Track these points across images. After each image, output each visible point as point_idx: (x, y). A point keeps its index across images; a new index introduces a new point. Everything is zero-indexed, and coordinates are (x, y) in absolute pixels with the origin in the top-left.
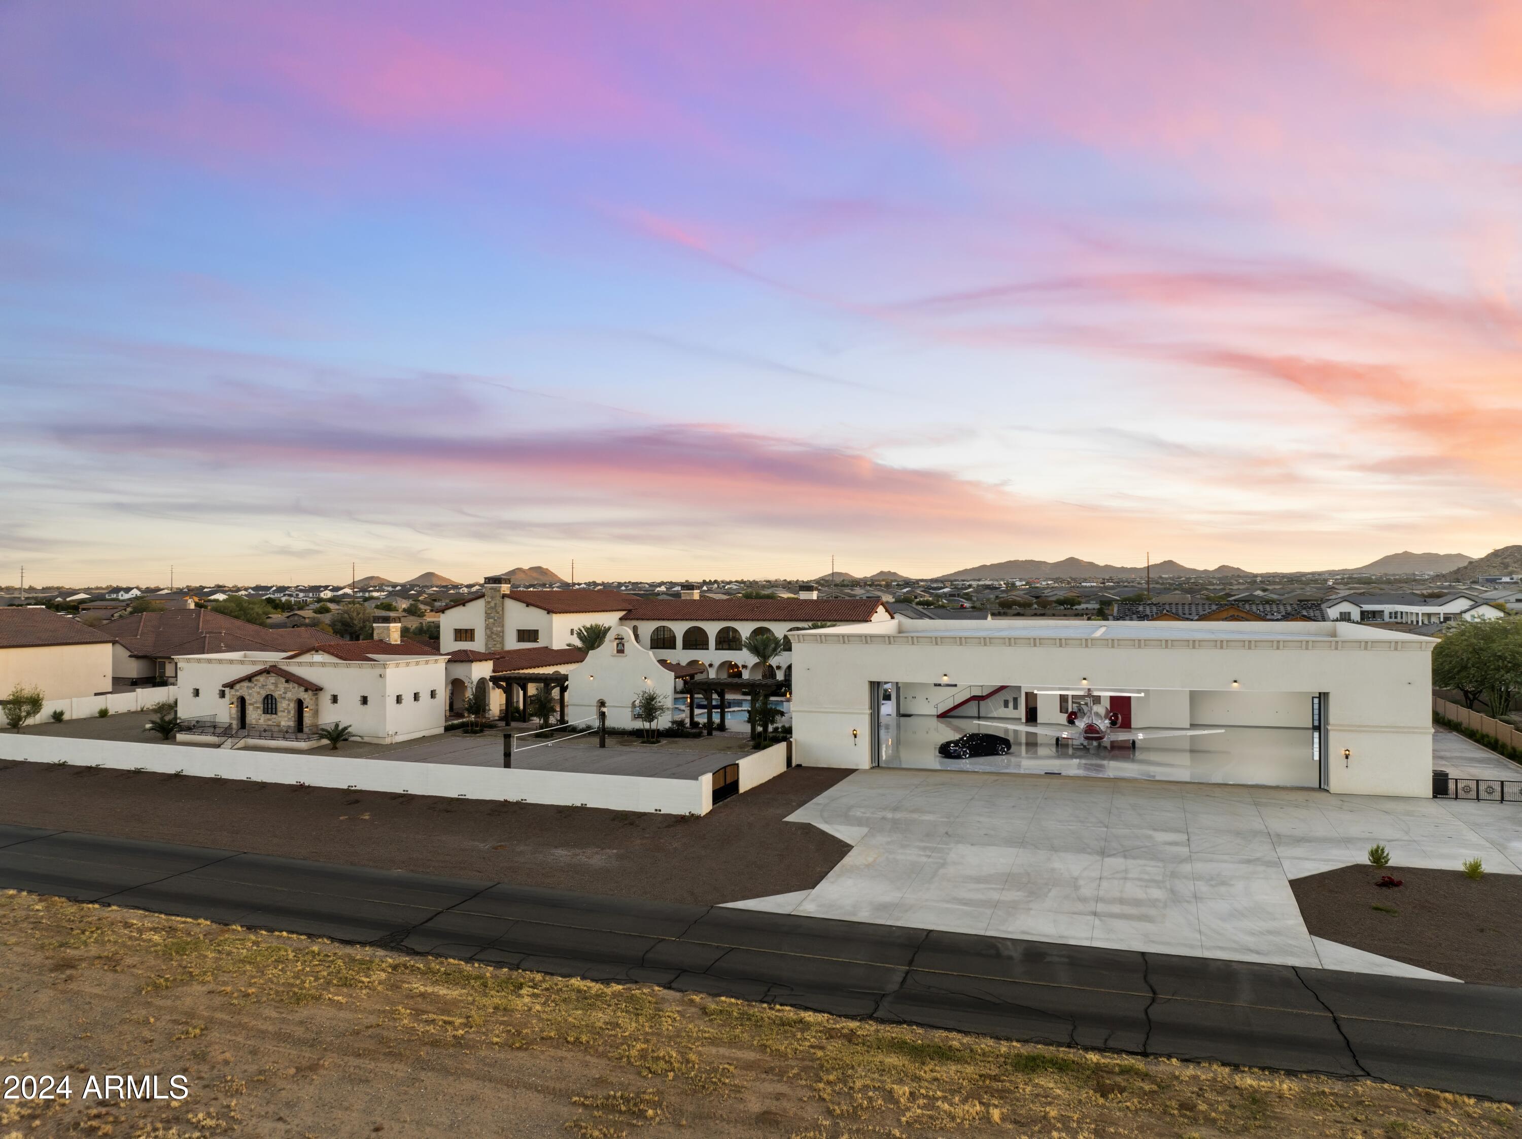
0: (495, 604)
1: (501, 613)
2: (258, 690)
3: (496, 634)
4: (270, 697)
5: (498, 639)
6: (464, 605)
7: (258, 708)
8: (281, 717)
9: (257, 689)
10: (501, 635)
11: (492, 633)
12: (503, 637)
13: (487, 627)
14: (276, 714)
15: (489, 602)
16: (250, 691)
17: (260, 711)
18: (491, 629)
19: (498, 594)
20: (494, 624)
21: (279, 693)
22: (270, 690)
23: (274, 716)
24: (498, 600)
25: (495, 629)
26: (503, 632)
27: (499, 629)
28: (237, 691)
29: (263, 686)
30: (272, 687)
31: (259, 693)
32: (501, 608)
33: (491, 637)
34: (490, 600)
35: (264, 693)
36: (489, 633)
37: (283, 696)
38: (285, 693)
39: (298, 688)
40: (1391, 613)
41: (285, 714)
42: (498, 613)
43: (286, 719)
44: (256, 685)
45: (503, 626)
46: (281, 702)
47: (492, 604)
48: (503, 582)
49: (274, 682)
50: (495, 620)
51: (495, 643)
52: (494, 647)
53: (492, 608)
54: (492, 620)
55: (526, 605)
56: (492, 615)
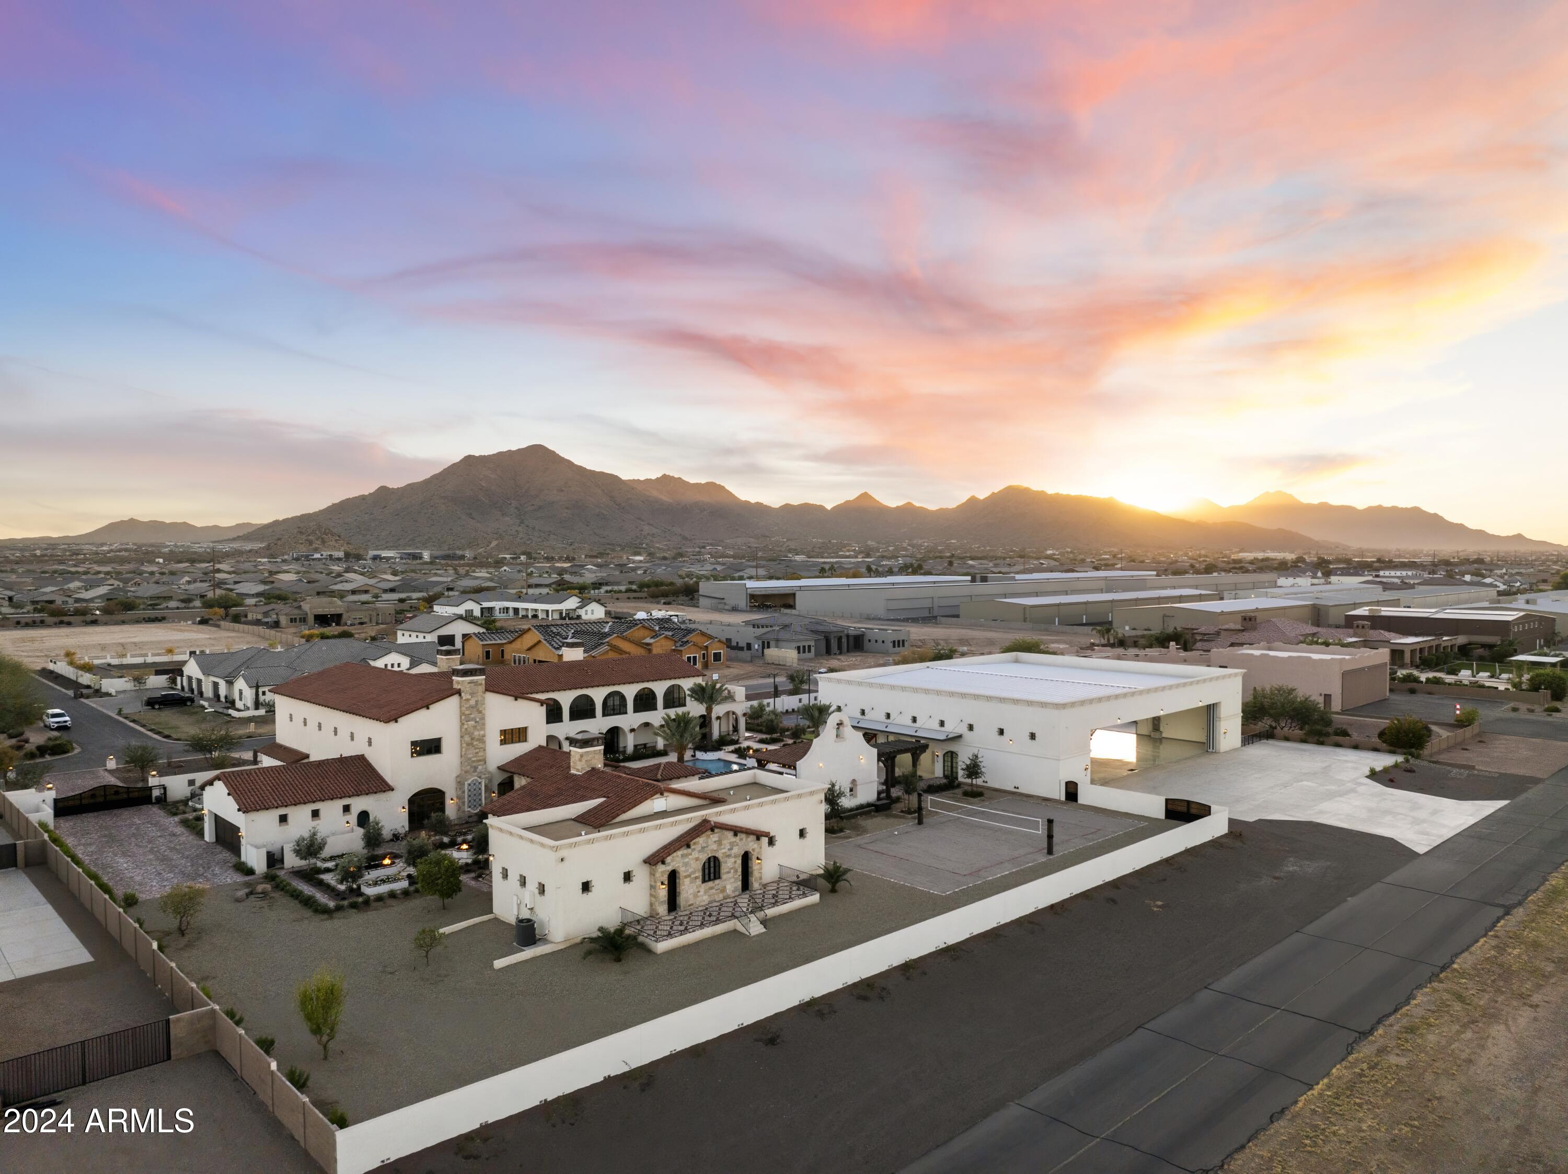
0: (477, 702)
1: (482, 712)
2: (697, 856)
3: (478, 740)
4: (712, 860)
5: (480, 745)
6: (427, 709)
7: (696, 878)
8: (726, 880)
9: (695, 854)
10: (485, 739)
11: (472, 739)
12: (485, 742)
13: (461, 733)
14: (719, 878)
15: (468, 700)
16: (687, 860)
17: (699, 882)
18: (471, 734)
19: (479, 688)
20: (475, 727)
21: (723, 851)
22: (712, 851)
23: (717, 882)
24: (481, 696)
25: (476, 733)
26: (485, 736)
27: (482, 733)
28: (669, 864)
29: (703, 848)
30: (714, 847)
31: (697, 859)
32: (483, 707)
33: (472, 744)
35: (704, 857)
36: (467, 738)
37: (728, 853)
38: (731, 849)
39: (747, 838)
41: (730, 875)
42: (477, 712)
43: (733, 880)
44: (694, 850)
45: (482, 727)
46: (726, 862)
47: (473, 702)
49: (717, 839)
50: (476, 722)
51: (477, 750)
52: (475, 757)
53: (473, 707)
54: (473, 723)
55: (512, 699)
56: (472, 716)
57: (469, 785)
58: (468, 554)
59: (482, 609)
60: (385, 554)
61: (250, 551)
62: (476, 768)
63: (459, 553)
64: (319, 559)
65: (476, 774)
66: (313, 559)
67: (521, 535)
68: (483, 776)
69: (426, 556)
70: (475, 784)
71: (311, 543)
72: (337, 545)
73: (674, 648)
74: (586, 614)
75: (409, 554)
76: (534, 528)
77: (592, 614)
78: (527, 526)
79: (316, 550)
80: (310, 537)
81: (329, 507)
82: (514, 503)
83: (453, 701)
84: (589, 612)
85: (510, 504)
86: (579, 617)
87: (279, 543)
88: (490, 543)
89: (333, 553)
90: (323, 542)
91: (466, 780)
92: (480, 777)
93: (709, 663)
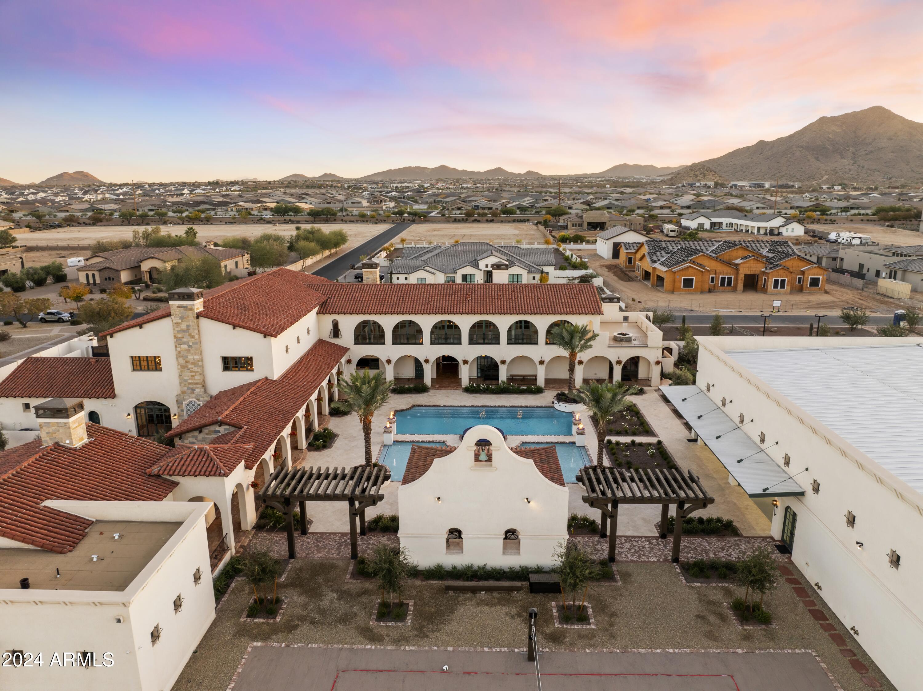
0: (188, 326)
1: (197, 337)
3: (192, 363)
5: (196, 369)
6: (141, 327)
10: (199, 364)
11: (187, 362)
12: (202, 367)
13: (179, 355)
15: (177, 324)
18: (184, 357)
19: (190, 313)
20: (188, 351)
24: (192, 321)
25: (190, 357)
26: (202, 360)
27: (197, 357)
32: (197, 331)
33: (187, 367)
34: (180, 321)
36: (182, 361)
40: (727, 224)
42: (193, 337)
45: (201, 353)
47: (184, 326)
48: (196, 297)
50: (189, 346)
51: (193, 374)
52: (192, 379)
53: (184, 331)
54: (186, 346)
55: (231, 327)
56: (185, 340)
57: (188, 405)
58: (797, 185)
59: (711, 223)
60: (740, 183)
61: (661, 181)
62: (193, 390)
63: (791, 183)
64: (698, 186)
65: (194, 395)
66: (695, 187)
67: (852, 172)
68: (201, 399)
69: (767, 185)
70: (193, 405)
71: (696, 176)
72: (712, 178)
73: (764, 269)
74: (787, 231)
75: (756, 184)
76: (863, 167)
77: (793, 232)
78: (858, 166)
79: (699, 181)
80: (696, 173)
81: (726, 155)
82: (852, 149)
83: (166, 323)
84: (790, 230)
85: (848, 150)
86: (780, 234)
87: (678, 176)
88: (822, 177)
89: (707, 183)
90: (704, 176)
91: (184, 400)
92: (198, 400)
93: (804, 287)
